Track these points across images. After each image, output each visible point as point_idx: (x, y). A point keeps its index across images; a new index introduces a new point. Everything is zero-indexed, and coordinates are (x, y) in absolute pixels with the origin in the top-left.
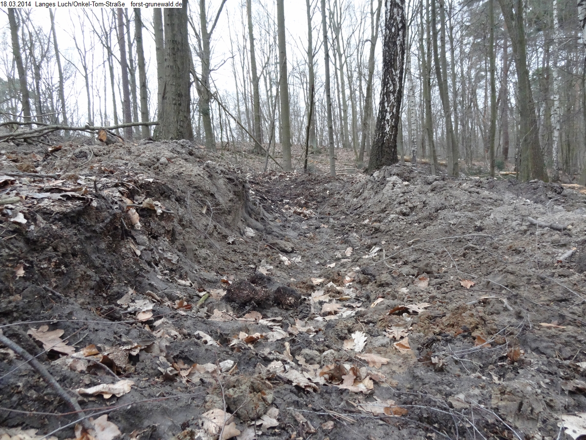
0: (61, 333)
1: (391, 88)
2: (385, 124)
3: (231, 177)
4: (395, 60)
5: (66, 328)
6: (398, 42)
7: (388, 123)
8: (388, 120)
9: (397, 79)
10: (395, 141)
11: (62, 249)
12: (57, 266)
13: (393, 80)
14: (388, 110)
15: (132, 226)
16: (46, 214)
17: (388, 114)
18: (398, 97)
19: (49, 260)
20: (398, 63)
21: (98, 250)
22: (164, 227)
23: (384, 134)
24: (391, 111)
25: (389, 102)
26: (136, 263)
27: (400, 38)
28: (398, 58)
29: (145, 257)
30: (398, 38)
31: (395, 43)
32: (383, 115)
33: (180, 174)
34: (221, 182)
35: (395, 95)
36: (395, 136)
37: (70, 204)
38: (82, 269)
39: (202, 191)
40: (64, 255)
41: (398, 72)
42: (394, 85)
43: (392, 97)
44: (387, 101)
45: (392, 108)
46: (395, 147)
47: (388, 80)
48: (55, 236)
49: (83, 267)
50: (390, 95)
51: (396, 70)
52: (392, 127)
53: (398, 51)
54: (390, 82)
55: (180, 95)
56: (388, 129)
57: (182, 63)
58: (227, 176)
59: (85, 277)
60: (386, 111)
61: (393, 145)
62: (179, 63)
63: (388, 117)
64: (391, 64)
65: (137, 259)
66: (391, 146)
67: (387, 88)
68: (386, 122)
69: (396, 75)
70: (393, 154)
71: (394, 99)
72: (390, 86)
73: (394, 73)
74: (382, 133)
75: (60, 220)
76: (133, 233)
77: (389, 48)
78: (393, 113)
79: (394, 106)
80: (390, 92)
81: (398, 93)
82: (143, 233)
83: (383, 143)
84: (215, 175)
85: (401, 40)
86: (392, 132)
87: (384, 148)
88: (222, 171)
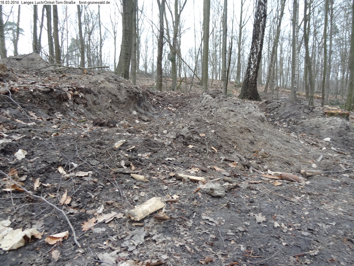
0: (35, 114)
1: (255, 50)
2: (250, 70)
3: (128, 90)
4: (258, 35)
5: (36, 113)
6: (261, 25)
7: (252, 70)
8: (252, 68)
9: (259, 46)
10: (256, 80)
11: (41, 99)
12: (39, 102)
13: (256, 46)
14: (253, 62)
15: (68, 98)
16: (39, 91)
17: (252, 65)
18: (258, 55)
19: (37, 100)
20: (260, 36)
21: (54, 102)
22: (82, 102)
23: (249, 76)
24: (254, 63)
25: (253, 58)
26: (66, 108)
27: (262, 22)
28: (260, 33)
29: (70, 108)
30: (261, 23)
31: (259, 26)
32: (249, 66)
33: (104, 87)
34: (123, 92)
35: (257, 54)
36: (256, 77)
37: (46, 89)
38: (46, 105)
39: (111, 94)
40: (42, 100)
41: (260, 41)
42: (257, 49)
43: (255, 56)
44: (252, 58)
45: (255, 62)
46: (256, 83)
47: (254, 46)
48: (40, 95)
49: (46, 104)
50: (254, 55)
51: (258, 40)
52: (254, 72)
53: (261, 30)
54: (255, 47)
55: (127, 54)
56: (251, 73)
57: (129, 40)
58: (127, 90)
59: (46, 107)
60: (251, 63)
61: (254, 82)
62: (127, 40)
63: (252, 66)
64: (256, 37)
65: (67, 107)
66: (253, 83)
67: (253, 50)
68: (251, 69)
69: (259, 43)
70: (254, 88)
71: (256, 57)
72: (255, 49)
73: (257, 42)
74: (248, 76)
75: (42, 92)
76: (68, 101)
77: (256, 28)
78: (255, 65)
79: (256, 61)
80: (254, 53)
81: (259, 53)
82: (72, 101)
83: (248, 81)
84: (122, 89)
85: (263, 23)
86: (254, 75)
87: (248, 84)
88: (125, 87)
